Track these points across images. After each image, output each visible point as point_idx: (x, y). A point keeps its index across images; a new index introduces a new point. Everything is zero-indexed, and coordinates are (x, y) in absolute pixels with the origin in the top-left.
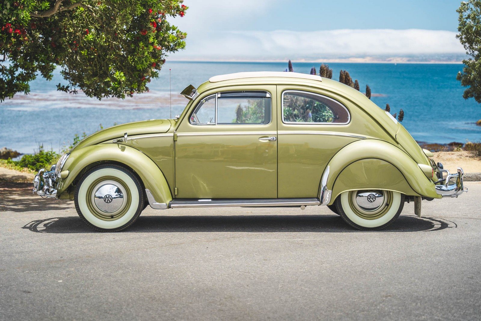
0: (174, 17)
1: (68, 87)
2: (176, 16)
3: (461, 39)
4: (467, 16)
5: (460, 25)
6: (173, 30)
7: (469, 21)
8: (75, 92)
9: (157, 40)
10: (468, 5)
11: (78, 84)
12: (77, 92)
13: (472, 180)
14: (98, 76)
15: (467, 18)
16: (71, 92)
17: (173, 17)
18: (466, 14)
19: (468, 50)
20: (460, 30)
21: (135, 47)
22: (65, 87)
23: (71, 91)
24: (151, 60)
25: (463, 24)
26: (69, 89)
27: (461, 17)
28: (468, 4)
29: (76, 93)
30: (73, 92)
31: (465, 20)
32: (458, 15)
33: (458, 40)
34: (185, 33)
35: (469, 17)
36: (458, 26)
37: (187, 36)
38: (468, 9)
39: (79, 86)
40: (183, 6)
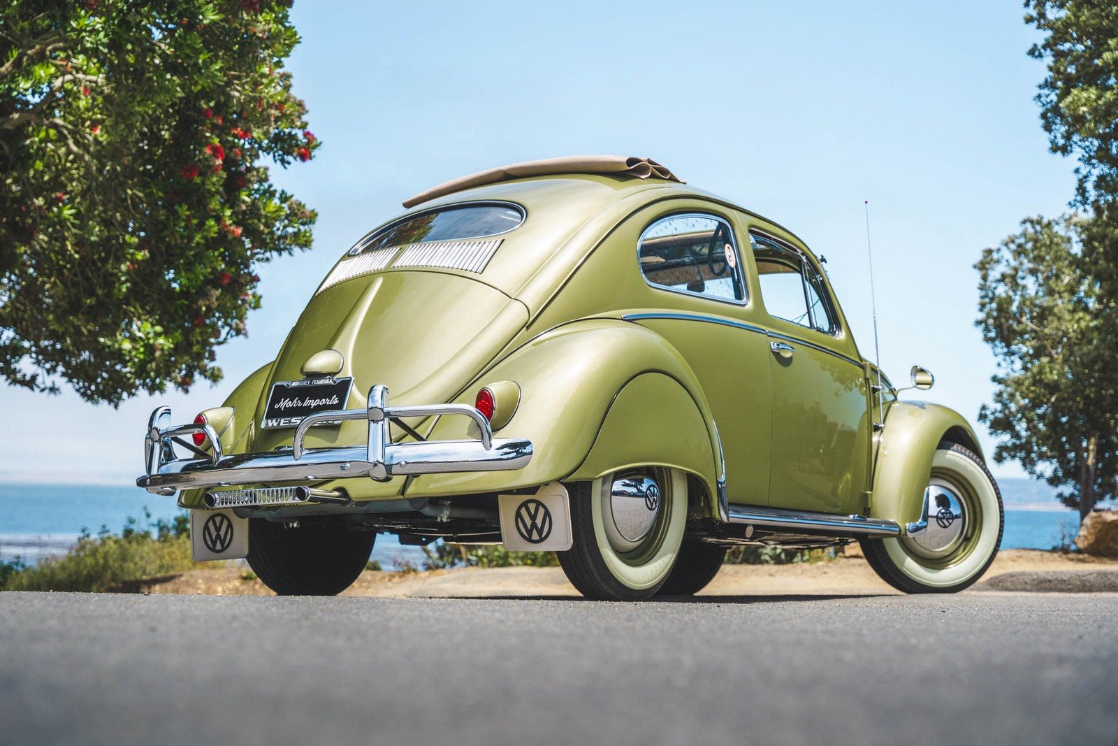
0: (285, 168)
1: (34, 378)
2: (289, 163)
3: (987, 329)
4: (998, 276)
5: (982, 297)
6: (282, 202)
7: (1001, 290)
8: (53, 390)
9: (231, 211)
10: (1001, 253)
11: (61, 369)
12: (58, 390)
13: (1070, 591)
14: (83, 310)
15: (999, 281)
16: (43, 390)
17: (282, 167)
18: (995, 274)
19: (1001, 358)
20: (983, 306)
21: (168, 219)
22: (28, 378)
23: (42, 386)
24: (215, 263)
25: (987, 296)
26: (39, 381)
27: (985, 278)
28: (999, 250)
29: (57, 392)
30: (47, 392)
31: (994, 285)
32: (977, 275)
33: (979, 332)
34: (313, 211)
35: (1003, 278)
36: (978, 300)
37: (319, 220)
38: (998, 261)
39: (64, 375)
40: (307, 135)
